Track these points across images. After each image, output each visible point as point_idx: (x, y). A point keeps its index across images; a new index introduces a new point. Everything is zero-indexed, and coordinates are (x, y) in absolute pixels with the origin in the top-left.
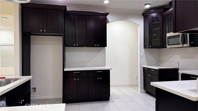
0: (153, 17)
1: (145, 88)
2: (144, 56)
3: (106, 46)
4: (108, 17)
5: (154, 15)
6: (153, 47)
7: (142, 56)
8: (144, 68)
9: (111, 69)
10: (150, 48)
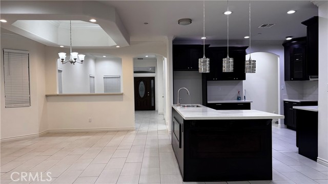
0: (295, 49)
1: (285, 123)
2: (285, 90)
3: (245, 79)
4: (247, 51)
5: (296, 46)
6: (295, 79)
7: (283, 89)
8: (285, 102)
9: (252, 102)
10: (291, 80)
